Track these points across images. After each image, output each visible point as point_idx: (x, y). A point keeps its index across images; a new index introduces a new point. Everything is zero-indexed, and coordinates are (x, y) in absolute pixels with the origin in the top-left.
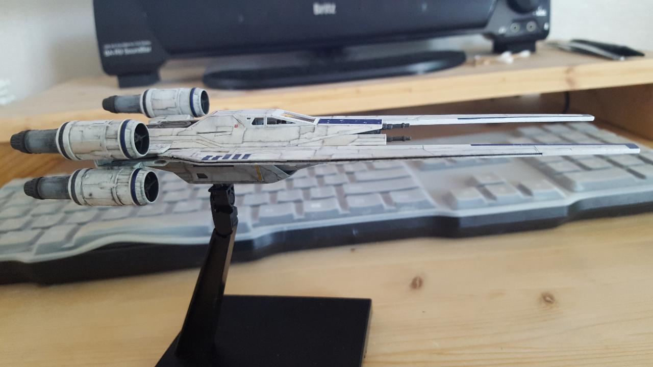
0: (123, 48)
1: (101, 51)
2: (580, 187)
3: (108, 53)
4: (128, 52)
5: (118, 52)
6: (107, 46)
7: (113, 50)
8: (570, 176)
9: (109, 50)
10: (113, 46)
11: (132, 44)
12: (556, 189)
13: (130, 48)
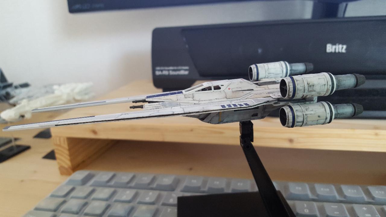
1: (154, 71)
3: (158, 73)
4: (172, 73)
5: (165, 73)
6: (158, 68)
7: (162, 71)
9: (159, 70)
10: (162, 68)
11: (175, 68)
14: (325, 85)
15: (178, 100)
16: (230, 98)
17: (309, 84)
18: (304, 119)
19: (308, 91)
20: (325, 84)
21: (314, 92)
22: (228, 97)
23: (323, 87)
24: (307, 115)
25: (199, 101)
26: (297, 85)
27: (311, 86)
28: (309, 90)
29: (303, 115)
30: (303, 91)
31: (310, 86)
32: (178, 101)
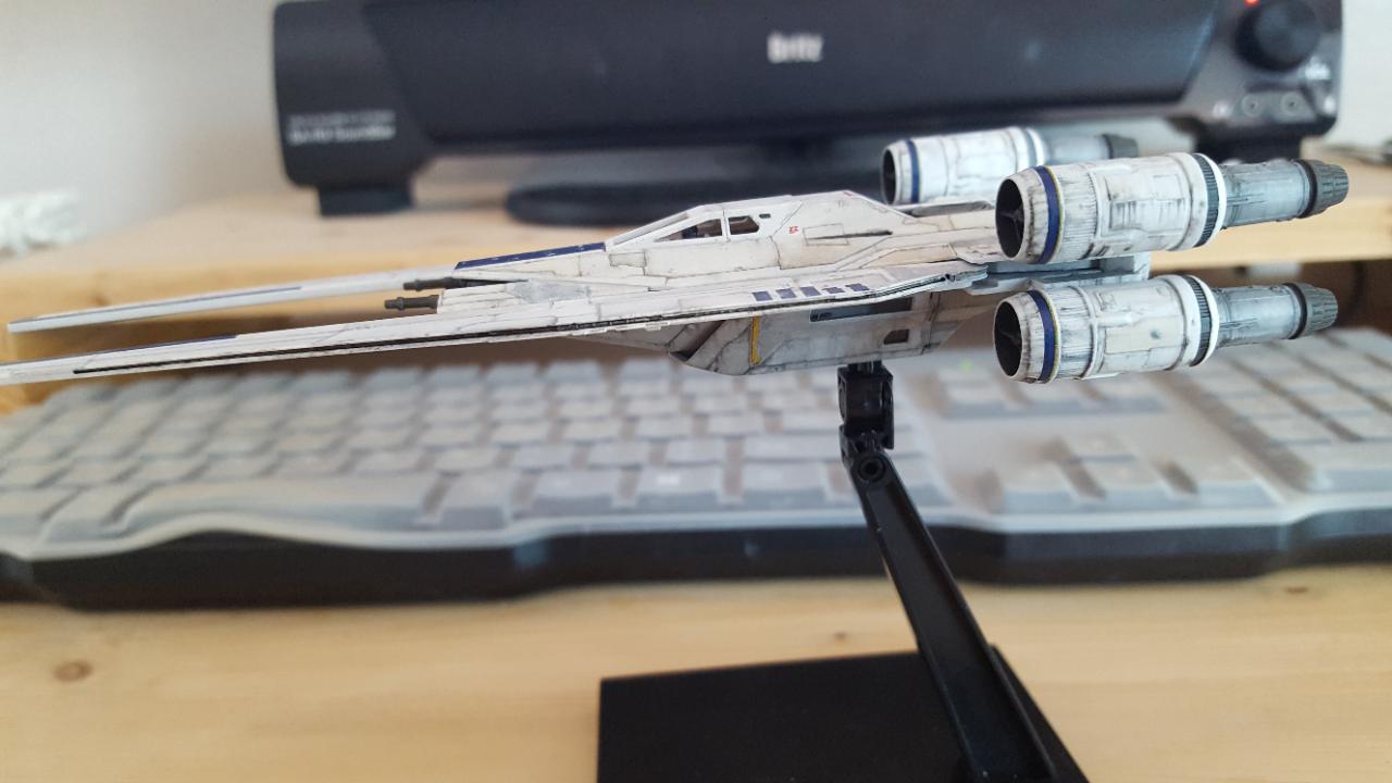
0: (333, 128)
1: (284, 130)
2: (1323, 481)
8: (1302, 453)
9: (302, 129)
12: (1260, 482)
13: (347, 126)
14: (1179, 201)
15: (580, 275)
16: (794, 264)
17: (1115, 197)
18: (1092, 345)
19: (1110, 226)
20: (1180, 197)
21: (1135, 231)
22: (785, 263)
23: (1174, 208)
24: (1105, 327)
25: (668, 278)
26: (1066, 201)
27: (1123, 205)
28: (1114, 225)
29: (1091, 328)
30: (1089, 225)
31: (1120, 206)
32: (579, 279)
